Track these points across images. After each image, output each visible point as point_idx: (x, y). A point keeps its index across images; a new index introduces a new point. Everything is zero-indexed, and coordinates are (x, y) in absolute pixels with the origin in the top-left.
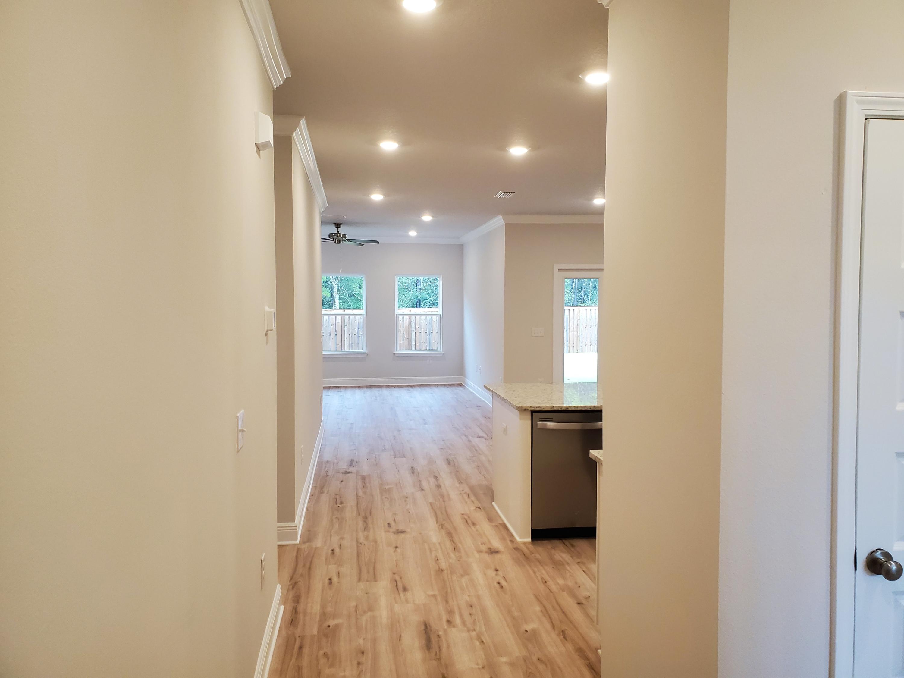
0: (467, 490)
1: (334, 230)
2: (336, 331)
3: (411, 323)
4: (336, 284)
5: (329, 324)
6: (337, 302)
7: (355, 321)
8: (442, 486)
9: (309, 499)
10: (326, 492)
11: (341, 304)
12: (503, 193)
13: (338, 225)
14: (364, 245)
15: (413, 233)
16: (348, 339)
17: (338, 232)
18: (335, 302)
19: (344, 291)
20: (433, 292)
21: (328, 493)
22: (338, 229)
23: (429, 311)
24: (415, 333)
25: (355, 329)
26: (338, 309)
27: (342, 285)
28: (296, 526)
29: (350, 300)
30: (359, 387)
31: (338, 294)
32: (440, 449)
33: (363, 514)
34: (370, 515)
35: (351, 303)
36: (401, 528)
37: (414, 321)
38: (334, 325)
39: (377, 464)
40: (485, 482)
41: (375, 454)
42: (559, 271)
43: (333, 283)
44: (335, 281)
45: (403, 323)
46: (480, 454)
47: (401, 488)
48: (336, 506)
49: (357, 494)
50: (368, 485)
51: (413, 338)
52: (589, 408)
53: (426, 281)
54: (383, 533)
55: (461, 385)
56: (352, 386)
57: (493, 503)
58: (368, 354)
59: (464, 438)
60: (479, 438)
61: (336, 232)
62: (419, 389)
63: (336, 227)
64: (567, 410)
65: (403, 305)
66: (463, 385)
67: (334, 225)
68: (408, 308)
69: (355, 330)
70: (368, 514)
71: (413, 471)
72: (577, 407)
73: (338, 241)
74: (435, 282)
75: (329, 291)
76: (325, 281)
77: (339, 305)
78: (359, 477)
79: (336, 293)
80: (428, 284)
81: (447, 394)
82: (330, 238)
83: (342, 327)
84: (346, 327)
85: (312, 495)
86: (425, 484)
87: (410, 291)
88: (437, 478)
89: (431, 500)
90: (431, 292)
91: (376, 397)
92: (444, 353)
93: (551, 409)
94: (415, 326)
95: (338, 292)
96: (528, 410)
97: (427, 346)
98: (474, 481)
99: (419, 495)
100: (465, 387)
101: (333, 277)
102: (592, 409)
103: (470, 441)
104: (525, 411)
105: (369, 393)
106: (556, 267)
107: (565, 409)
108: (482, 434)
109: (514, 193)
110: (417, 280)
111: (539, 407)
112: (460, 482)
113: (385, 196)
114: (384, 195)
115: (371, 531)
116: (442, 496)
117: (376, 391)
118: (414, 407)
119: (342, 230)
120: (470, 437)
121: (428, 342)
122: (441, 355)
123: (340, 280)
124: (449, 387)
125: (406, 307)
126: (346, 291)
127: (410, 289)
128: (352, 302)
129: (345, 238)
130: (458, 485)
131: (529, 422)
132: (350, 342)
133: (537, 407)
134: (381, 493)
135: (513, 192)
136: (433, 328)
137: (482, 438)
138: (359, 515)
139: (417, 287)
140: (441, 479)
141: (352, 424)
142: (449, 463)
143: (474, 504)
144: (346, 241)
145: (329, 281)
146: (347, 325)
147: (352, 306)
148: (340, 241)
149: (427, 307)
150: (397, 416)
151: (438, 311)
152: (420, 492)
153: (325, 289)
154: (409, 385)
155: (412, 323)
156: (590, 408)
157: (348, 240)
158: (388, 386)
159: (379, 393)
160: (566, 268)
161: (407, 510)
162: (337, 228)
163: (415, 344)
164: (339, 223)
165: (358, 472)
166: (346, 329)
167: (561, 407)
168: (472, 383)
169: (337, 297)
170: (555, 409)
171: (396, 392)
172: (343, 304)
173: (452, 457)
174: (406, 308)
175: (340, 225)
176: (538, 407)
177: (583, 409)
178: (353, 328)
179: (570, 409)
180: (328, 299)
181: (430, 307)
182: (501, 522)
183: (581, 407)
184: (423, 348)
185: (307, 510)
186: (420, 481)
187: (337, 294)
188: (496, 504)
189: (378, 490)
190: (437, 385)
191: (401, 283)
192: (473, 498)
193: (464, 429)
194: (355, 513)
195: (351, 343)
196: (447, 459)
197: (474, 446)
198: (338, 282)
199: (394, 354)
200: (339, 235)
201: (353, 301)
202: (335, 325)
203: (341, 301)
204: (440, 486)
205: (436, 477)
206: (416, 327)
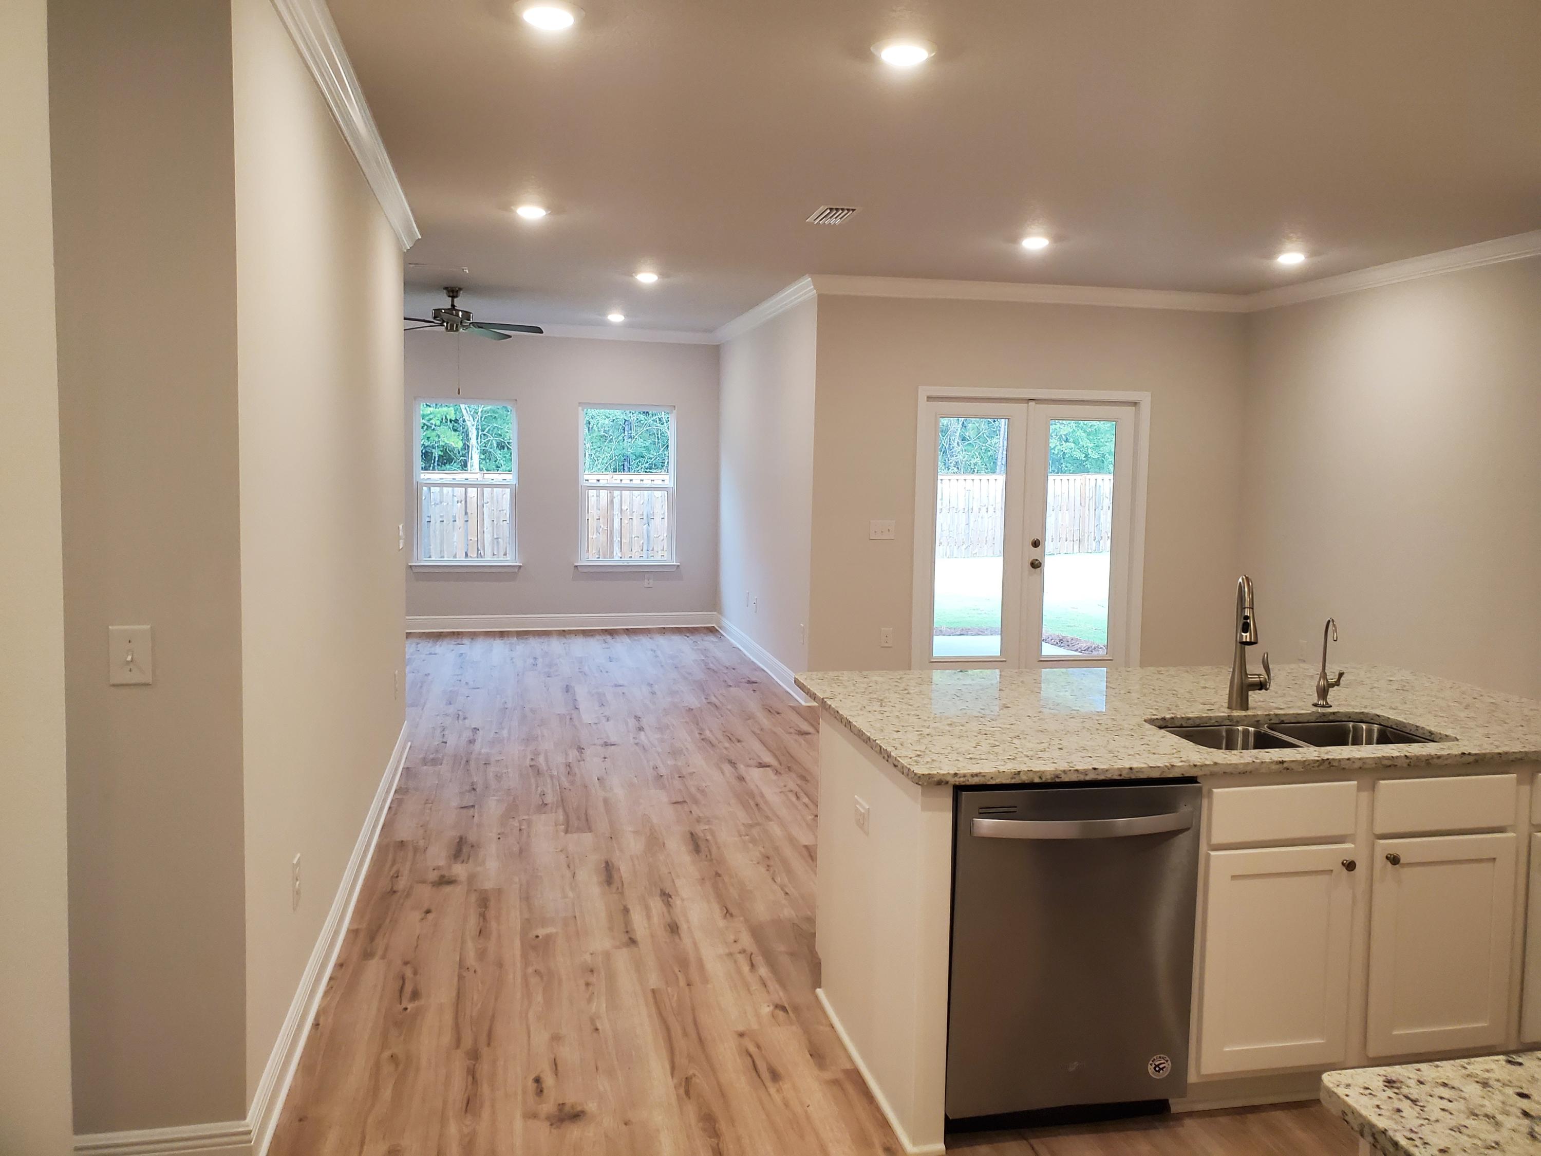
0: (746, 941)
1: (444, 302)
2: (466, 513)
3: (612, 502)
4: (473, 425)
5: (453, 501)
6: (475, 457)
7: (505, 496)
8: (684, 927)
9: (331, 979)
10: (380, 952)
11: (484, 462)
12: (829, 211)
13: (453, 293)
14: (510, 337)
15: (616, 317)
16: (491, 528)
17: (453, 306)
18: (471, 457)
19: (489, 438)
20: (655, 444)
21: (383, 957)
22: (453, 301)
23: (647, 479)
24: (621, 519)
25: (503, 510)
26: (478, 470)
27: (486, 426)
28: (249, 1132)
29: (498, 454)
30: (502, 634)
31: (478, 444)
32: (675, 803)
33: (467, 1041)
34: (489, 1045)
35: (501, 461)
36: (572, 1097)
37: (619, 497)
38: (463, 502)
39: (521, 851)
40: (787, 913)
41: (519, 821)
42: (928, 401)
43: (468, 423)
44: (471, 418)
45: (598, 501)
46: (768, 818)
47: (577, 933)
48: (399, 1006)
49: (460, 960)
50: (493, 925)
51: (616, 530)
52: (1118, 773)
53: (642, 422)
54: (519, 1124)
55: (712, 631)
56: (488, 632)
57: (818, 991)
58: (520, 567)
59: (727, 768)
60: (761, 769)
61: (450, 307)
62: (626, 639)
63: (449, 296)
64: (1058, 780)
65: (599, 466)
66: (717, 630)
67: (445, 291)
68: (608, 473)
69: (505, 511)
70: (483, 1038)
71: (609, 873)
72: (1085, 772)
73: (452, 326)
74: (659, 425)
75: (461, 437)
76: (453, 419)
77: (480, 463)
78: (473, 898)
79: (473, 441)
80: (645, 429)
81: (684, 648)
82: (435, 318)
83: (480, 507)
84: (487, 506)
85: (340, 965)
86: (638, 919)
87: (611, 441)
88: (670, 899)
89: (654, 980)
90: (651, 443)
91: (535, 659)
92: (678, 566)
93: (1012, 778)
94: (621, 506)
95: (477, 439)
96: (947, 783)
97: (643, 543)
98: (761, 910)
99: (622, 960)
100: (722, 635)
101: (469, 412)
102: (1126, 775)
103: (741, 779)
104: (939, 786)
105: (522, 648)
106: (924, 392)
107: (1052, 778)
108: (768, 758)
109: (853, 210)
110: (625, 420)
111: (980, 773)
112: (728, 914)
113: (549, 212)
114: (548, 208)
115: (486, 1114)
116: (683, 963)
117: (535, 644)
118: (616, 686)
119: (461, 303)
120: (742, 766)
121: (646, 537)
122: (674, 569)
123: (481, 418)
124: (688, 635)
125: (604, 470)
126: (492, 438)
127: (611, 437)
128: (504, 459)
129: (469, 320)
130: (721, 923)
131: (948, 816)
132: (493, 535)
133: (973, 775)
134: (524, 956)
135: (851, 208)
136: (656, 511)
137: (768, 769)
138: (458, 1046)
139: (624, 433)
140: (678, 902)
141: (475, 728)
142: (697, 849)
143: (768, 992)
144: (471, 326)
145: (461, 419)
146: (488, 502)
147: (504, 467)
148: (457, 326)
149: (643, 470)
150: (577, 708)
151: (666, 479)
152: (625, 950)
153: (453, 433)
154: (606, 630)
155: (614, 500)
156: (1120, 775)
157: (475, 324)
158: (563, 633)
159: (542, 650)
160: (945, 394)
161: (592, 1020)
162: (450, 298)
163: (619, 539)
164: (455, 288)
165: (472, 878)
166: (485, 509)
167: (1041, 774)
168: (735, 628)
169: (475, 449)
170: (1024, 778)
171: (579, 646)
172: (486, 462)
173: (704, 827)
174: (604, 473)
175: (457, 291)
176: (977, 775)
177: (1102, 777)
178: (500, 509)
179: (1065, 778)
180: (459, 453)
181: (648, 470)
182: (848, 1066)
183: (1096, 772)
184: (636, 548)
185: (316, 1025)
186: (626, 911)
187: (476, 444)
188: (828, 996)
189: (517, 943)
190: (664, 631)
191: (595, 426)
192: (763, 971)
193: (727, 745)
194: (447, 1038)
195: (495, 537)
196: (692, 834)
197: (752, 795)
198: (478, 421)
199: (576, 566)
200: (454, 312)
201: (505, 457)
202: (466, 502)
203: (483, 457)
204: (678, 928)
205: (666, 896)
206: (623, 507)
